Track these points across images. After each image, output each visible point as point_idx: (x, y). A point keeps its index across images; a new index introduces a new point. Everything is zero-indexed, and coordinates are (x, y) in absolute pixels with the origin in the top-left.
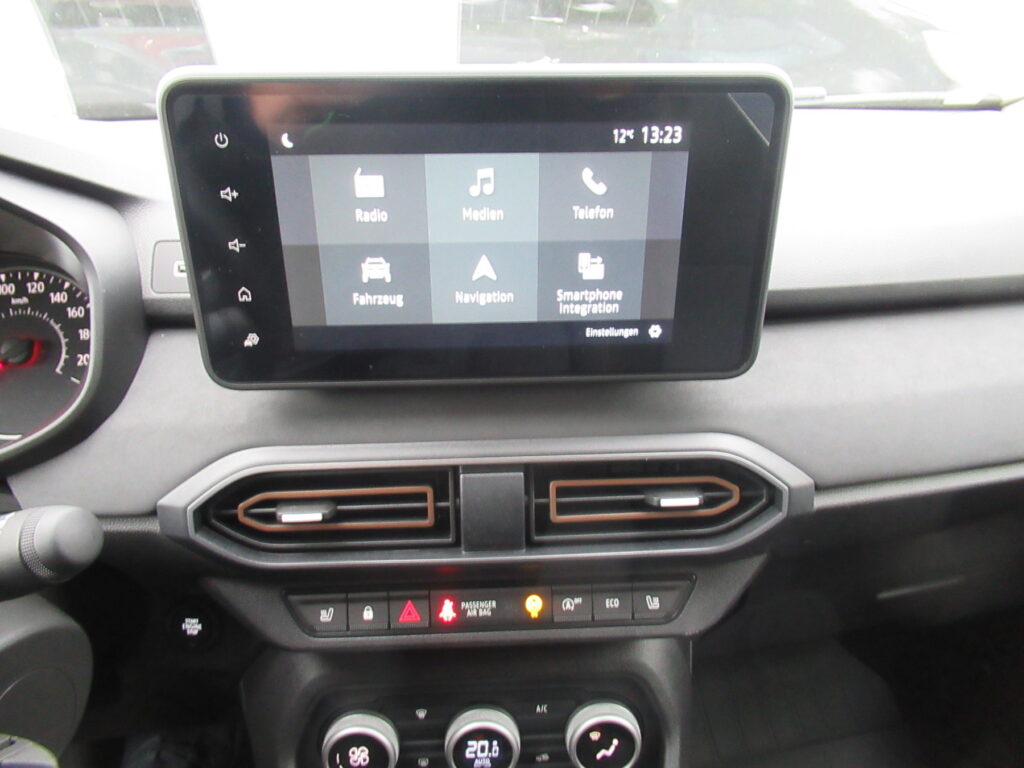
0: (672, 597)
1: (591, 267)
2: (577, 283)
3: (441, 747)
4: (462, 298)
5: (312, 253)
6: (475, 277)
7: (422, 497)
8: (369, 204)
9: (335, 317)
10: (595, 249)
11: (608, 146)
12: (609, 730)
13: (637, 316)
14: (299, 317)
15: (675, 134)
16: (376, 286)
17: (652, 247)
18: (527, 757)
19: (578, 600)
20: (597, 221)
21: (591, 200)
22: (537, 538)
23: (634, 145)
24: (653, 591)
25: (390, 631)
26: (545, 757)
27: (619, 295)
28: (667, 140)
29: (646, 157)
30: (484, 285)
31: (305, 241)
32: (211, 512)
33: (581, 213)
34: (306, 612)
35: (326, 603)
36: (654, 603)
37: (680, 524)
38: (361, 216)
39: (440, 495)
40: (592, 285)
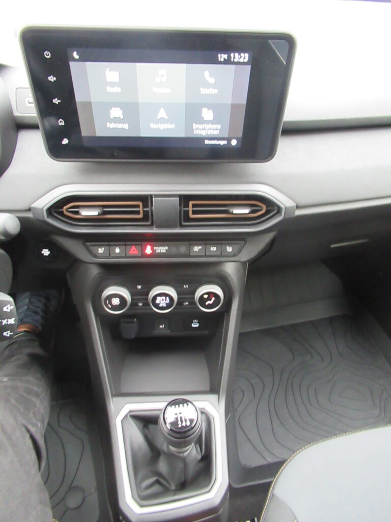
0: (237, 247)
1: (207, 114)
2: (201, 121)
3: (147, 299)
4: (153, 126)
5: (88, 105)
6: (159, 117)
7: (138, 206)
8: (113, 84)
9: (99, 133)
10: (209, 107)
11: (215, 61)
12: (211, 294)
13: (226, 135)
14: (85, 132)
15: (245, 57)
16: (116, 120)
17: (234, 107)
18: (180, 303)
19: (200, 247)
20: (210, 95)
21: (208, 85)
22: (184, 224)
23: (227, 62)
24: (229, 245)
25: (126, 257)
26: (187, 303)
27: (219, 127)
28: (242, 60)
29: (232, 68)
30: (162, 121)
31: (86, 100)
32: (53, 210)
33: (204, 91)
34: (93, 249)
35: (101, 246)
36: (229, 249)
37: (242, 219)
38: (109, 89)
39: (145, 206)
40: (208, 122)
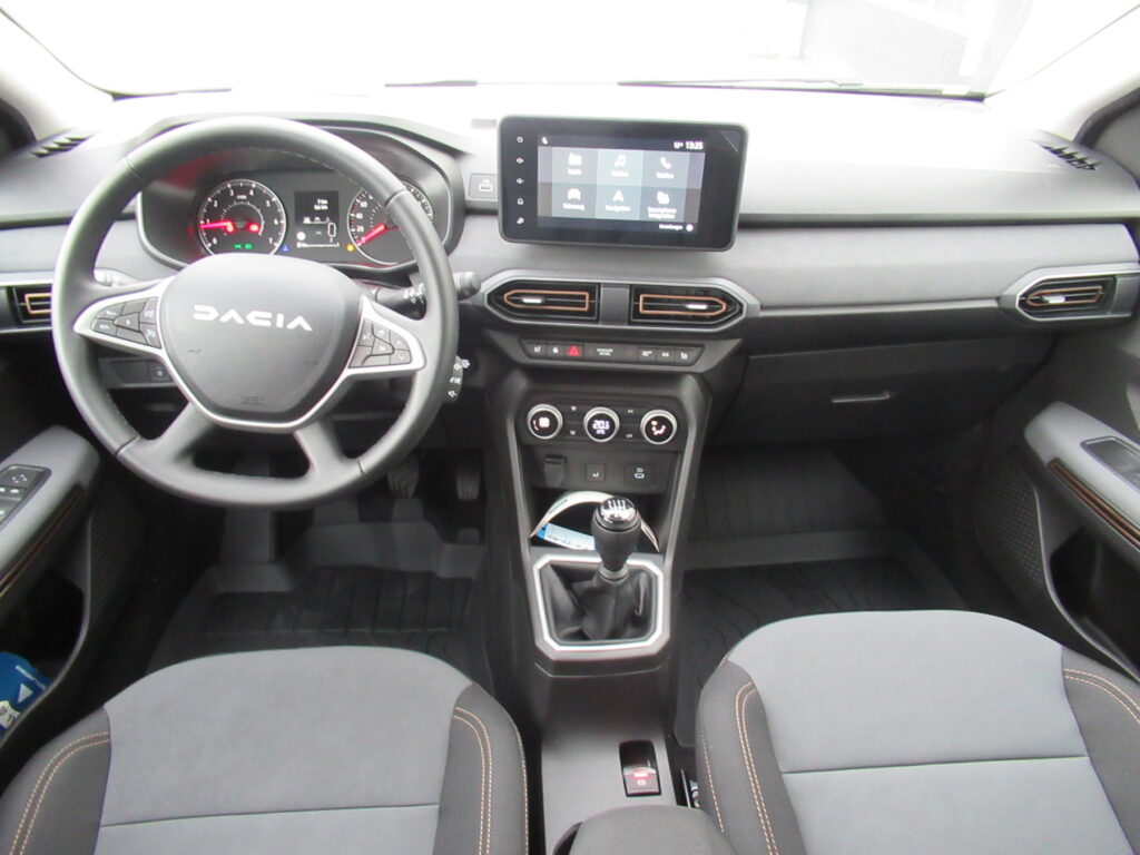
0: (695, 352)
1: (663, 198)
2: (656, 205)
3: (582, 426)
4: (608, 208)
5: (549, 186)
6: (615, 199)
7: (584, 297)
8: (574, 167)
9: (555, 214)
10: (665, 191)
11: (672, 149)
12: (662, 421)
13: (682, 220)
14: (541, 212)
15: (699, 145)
16: (574, 201)
17: (689, 192)
18: (622, 432)
19: (650, 352)
20: (666, 180)
21: (664, 170)
22: (632, 320)
23: (683, 149)
24: (685, 351)
25: (565, 359)
26: (631, 436)
27: (674, 211)
28: (696, 148)
29: (688, 154)
30: (618, 203)
31: (547, 181)
32: (493, 297)
33: (660, 175)
34: (528, 347)
35: (538, 344)
36: (684, 356)
37: (697, 319)
38: (571, 172)
39: (592, 297)
40: (663, 206)
